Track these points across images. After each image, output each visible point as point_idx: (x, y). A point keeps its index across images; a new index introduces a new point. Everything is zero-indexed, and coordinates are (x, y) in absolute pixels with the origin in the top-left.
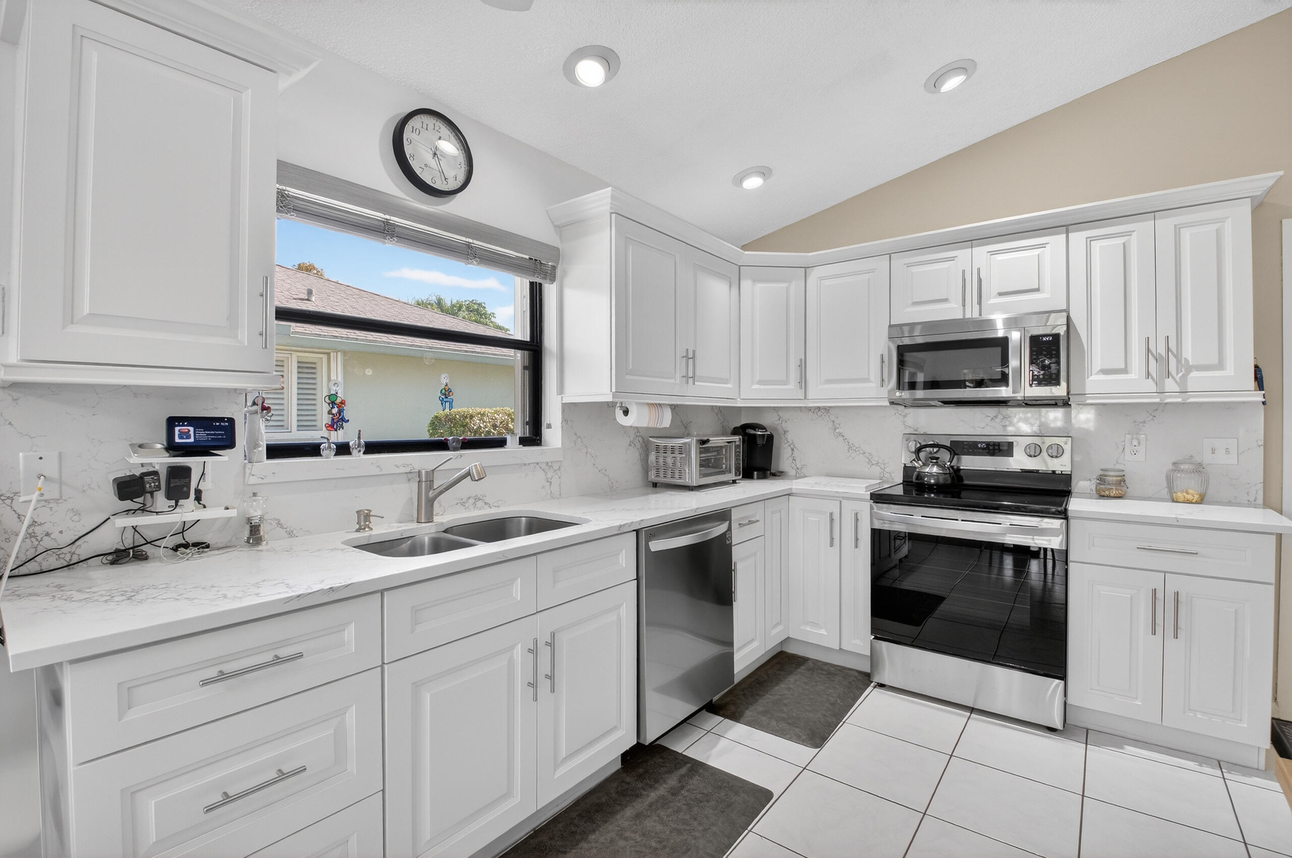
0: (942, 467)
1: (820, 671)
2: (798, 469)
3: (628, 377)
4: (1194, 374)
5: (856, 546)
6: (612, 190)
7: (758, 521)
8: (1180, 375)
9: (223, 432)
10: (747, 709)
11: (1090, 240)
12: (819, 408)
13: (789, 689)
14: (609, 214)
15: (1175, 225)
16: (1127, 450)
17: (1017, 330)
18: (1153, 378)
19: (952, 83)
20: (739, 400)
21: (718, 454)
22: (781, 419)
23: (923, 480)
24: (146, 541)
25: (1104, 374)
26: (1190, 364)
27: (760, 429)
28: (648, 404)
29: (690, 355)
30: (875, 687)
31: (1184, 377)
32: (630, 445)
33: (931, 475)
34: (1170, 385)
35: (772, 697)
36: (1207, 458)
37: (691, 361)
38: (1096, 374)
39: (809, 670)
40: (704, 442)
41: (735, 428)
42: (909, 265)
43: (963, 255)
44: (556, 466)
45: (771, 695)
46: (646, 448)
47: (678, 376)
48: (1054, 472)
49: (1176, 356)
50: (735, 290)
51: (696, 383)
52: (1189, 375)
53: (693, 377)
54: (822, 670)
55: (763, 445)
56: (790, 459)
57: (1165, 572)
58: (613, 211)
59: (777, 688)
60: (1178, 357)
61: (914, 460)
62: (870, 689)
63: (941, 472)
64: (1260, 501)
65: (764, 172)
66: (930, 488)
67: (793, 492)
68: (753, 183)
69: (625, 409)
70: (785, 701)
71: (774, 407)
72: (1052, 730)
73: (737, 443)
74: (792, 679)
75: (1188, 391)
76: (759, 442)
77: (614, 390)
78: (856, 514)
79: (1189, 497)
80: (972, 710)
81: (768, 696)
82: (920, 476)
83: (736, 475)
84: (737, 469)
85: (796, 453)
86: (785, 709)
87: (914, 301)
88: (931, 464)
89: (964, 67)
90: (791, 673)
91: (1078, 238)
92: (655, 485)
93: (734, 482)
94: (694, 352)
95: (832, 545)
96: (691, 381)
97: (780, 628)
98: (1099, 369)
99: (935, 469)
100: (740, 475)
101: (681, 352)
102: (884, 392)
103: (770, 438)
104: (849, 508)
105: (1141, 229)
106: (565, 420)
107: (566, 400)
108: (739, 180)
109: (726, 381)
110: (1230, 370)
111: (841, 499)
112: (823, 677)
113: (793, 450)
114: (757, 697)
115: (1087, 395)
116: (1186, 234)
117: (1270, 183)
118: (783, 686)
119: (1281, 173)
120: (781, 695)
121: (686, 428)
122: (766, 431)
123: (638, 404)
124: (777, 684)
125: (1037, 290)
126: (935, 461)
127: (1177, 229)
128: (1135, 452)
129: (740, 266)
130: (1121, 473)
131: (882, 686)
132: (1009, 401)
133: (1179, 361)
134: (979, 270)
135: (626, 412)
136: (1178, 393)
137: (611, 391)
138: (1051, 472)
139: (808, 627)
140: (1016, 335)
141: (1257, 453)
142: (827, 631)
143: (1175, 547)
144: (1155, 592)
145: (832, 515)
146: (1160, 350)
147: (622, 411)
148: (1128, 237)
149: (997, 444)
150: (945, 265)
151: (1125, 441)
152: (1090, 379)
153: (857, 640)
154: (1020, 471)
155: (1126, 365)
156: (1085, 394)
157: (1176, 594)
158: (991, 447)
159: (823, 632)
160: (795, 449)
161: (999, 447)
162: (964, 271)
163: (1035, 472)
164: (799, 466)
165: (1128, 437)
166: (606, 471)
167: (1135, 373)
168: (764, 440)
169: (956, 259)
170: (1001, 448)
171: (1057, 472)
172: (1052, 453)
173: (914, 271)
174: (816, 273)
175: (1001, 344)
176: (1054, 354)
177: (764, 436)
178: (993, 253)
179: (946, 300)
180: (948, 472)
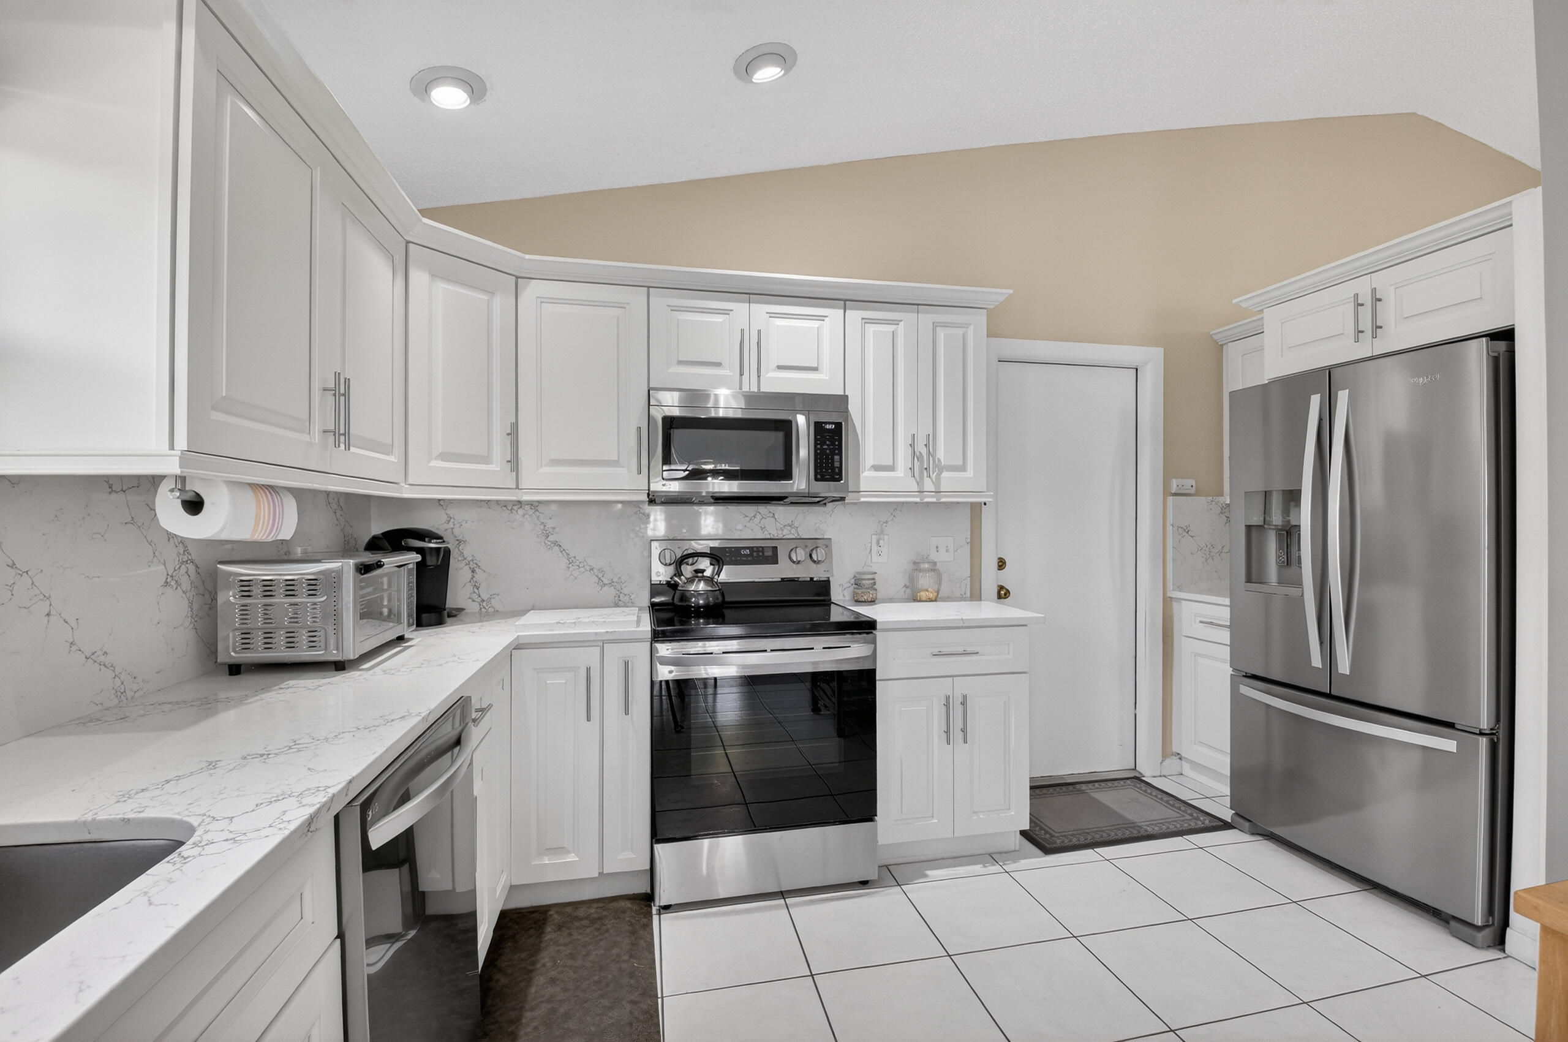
0: (710, 582)
1: (577, 924)
2: (483, 600)
3: (216, 416)
4: (945, 474)
5: (627, 713)
7: (491, 706)
8: (936, 474)
12: (533, 503)
13: (553, 981)
15: (933, 323)
16: (874, 552)
17: (803, 414)
18: (916, 477)
19: (766, 73)
20: (402, 484)
22: (452, 520)
23: (689, 601)
25: (875, 471)
26: (943, 464)
27: (432, 538)
28: (253, 486)
29: (341, 389)
30: (661, 916)
31: (939, 475)
32: (168, 583)
33: (697, 594)
34: (928, 485)
35: (537, 1013)
36: (934, 556)
37: (339, 399)
38: (869, 470)
39: (560, 928)
40: (368, 567)
42: (674, 309)
43: (740, 309)
45: (532, 1009)
47: (317, 427)
48: (812, 579)
49: (933, 456)
50: (400, 281)
51: (351, 448)
52: (941, 474)
53: (347, 436)
55: (437, 566)
56: (469, 588)
57: (953, 677)
59: (533, 990)
61: (675, 574)
62: (655, 918)
63: (710, 588)
64: (968, 595)
65: (474, 86)
67: (521, 642)
68: (449, 97)
69: (188, 497)
70: (562, 1010)
71: (439, 500)
72: (864, 883)
73: (408, 567)
74: (545, 957)
75: (942, 490)
76: (432, 561)
77: (181, 443)
78: (626, 664)
79: (928, 595)
80: (782, 894)
81: (528, 1015)
82: (685, 597)
83: (409, 625)
84: (409, 616)
85: (480, 576)
86: (572, 1025)
87: (680, 359)
88: (697, 579)
89: (783, 56)
90: (536, 950)
91: (855, 316)
92: (235, 670)
93: (401, 639)
94: (348, 382)
95: (588, 718)
96: (341, 442)
98: (872, 464)
100: (413, 625)
101: (323, 376)
102: (643, 482)
103: (447, 552)
104: (615, 656)
105: (908, 317)
108: (423, 85)
109: (387, 449)
110: (970, 473)
111: (602, 642)
112: (588, 931)
113: (473, 571)
115: (861, 493)
116: (941, 334)
117: (1002, 298)
118: (540, 980)
119: (1011, 291)
120: (549, 1001)
122: (444, 542)
123: (235, 485)
124: (529, 982)
125: (815, 369)
126: (700, 575)
127: (935, 325)
128: (880, 553)
129: (408, 242)
130: (874, 576)
131: (667, 908)
133: (934, 461)
134: (758, 332)
135: (194, 505)
136: (934, 493)
137: (172, 447)
138: (809, 579)
139: (546, 858)
140: (801, 419)
141: (967, 549)
142: (577, 855)
143: (960, 650)
144: (948, 698)
145: (588, 670)
146: (921, 448)
147: (180, 500)
148: (896, 326)
149: (761, 549)
150: (719, 319)
151: (871, 542)
152: (864, 474)
153: (629, 855)
154: (780, 580)
155: (894, 462)
156: (860, 492)
157: (965, 697)
158: (755, 554)
159: (572, 858)
160: (477, 570)
161: (763, 553)
162: (742, 331)
163: (795, 581)
164: (485, 596)
165: (874, 537)
166: (105, 653)
167: (901, 471)
168: (438, 559)
169: (731, 313)
170: (766, 554)
171: (815, 579)
172: (815, 557)
173: (679, 318)
174: (532, 291)
175: (785, 427)
176: (837, 445)
177: (439, 549)
178: (772, 315)
179: (718, 365)
180: (717, 588)
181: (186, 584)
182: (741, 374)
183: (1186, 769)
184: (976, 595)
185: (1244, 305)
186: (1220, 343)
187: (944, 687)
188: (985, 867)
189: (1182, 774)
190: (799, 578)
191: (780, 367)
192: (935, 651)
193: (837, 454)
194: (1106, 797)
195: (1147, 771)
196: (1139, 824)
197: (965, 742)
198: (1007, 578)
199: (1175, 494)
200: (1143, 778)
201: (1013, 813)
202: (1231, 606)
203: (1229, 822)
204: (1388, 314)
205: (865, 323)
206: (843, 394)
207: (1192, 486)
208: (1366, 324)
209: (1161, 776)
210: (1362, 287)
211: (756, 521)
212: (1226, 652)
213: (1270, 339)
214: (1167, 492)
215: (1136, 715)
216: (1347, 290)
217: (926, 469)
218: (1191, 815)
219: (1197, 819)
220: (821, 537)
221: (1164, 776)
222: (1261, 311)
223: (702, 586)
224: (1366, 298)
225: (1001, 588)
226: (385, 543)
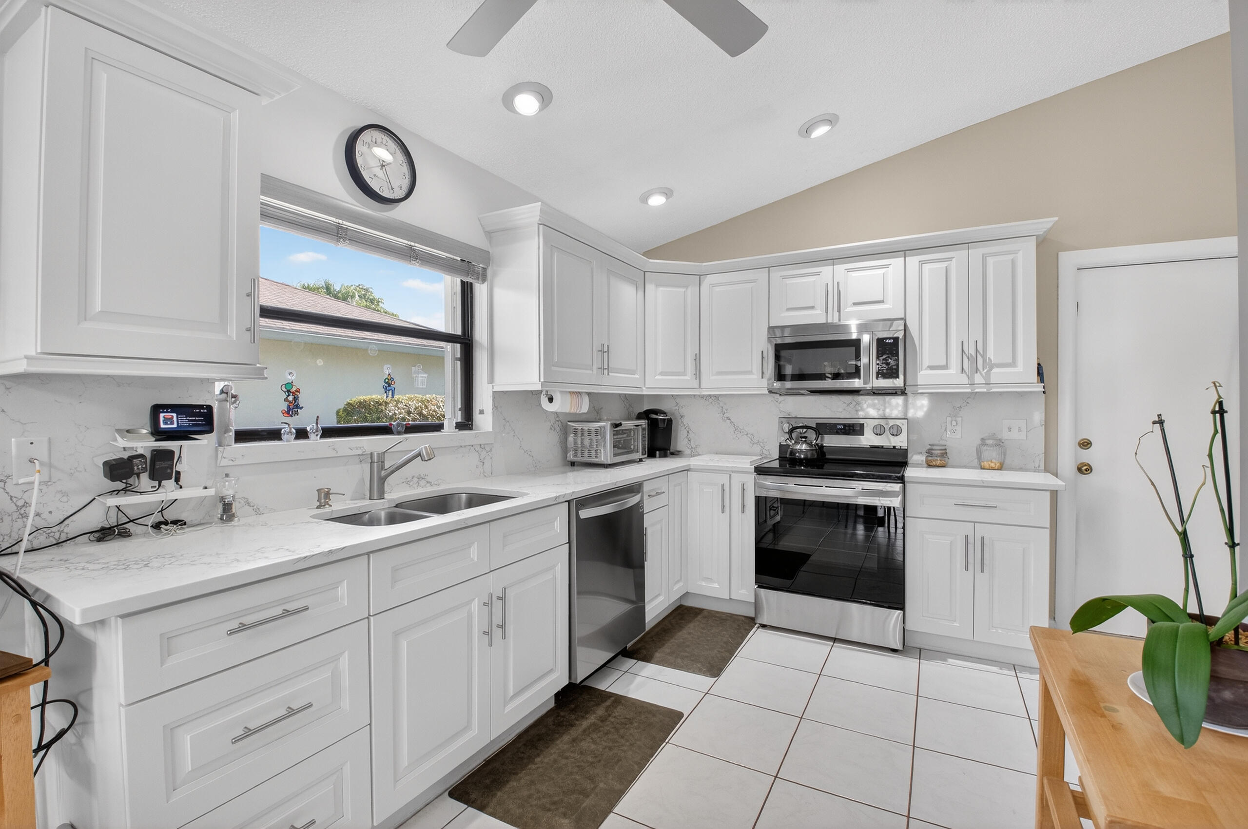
0: (810, 444)
1: (715, 619)
2: (692, 448)
3: (554, 368)
4: (995, 370)
5: (743, 512)
6: (541, 205)
7: (664, 492)
8: (985, 371)
9: (203, 418)
10: (657, 651)
11: (922, 263)
12: (710, 396)
13: (689, 633)
14: (537, 225)
15: (983, 254)
16: (948, 430)
17: (868, 334)
18: (966, 373)
19: (821, 131)
20: (644, 388)
21: (627, 436)
22: (678, 405)
23: (795, 455)
24: (129, 519)
25: (931, 370)
26: (993, 362)
27: (662, 414)
28: (570, 392)
29: (605, 349)
30: (758, 628)
31: (988, 372)
32: (551, 429)
33: (801, 451)
34: (978, 379)
35: (676, 641)
36: (1005, 435)
37: (605, 354)
38: (926, 369)
39: (704, 618)
40: (617, 425)
41: (639, 413)
42: (784, 277)
43: (826, 271)
44: (488, 449)
45: (675, 639)
46: (565, 431)
47: (595, 367)
48: (894, 447)
49: (983, 356)
50: (641, 293)
51: (610, 374)
52: (992, 370)
53: (608, 369)
54: (716, 617)
55: (664, 428)
56: (686, 441)
57: (974, 522)
58: (540, 222)
60: (984, 356)
61: (788, 439)
62: (754, 629)
63: (808, 448)
64: (1042, 467)
65: (668, 193)
66: (800, 462)
67: (691, 468)
68: (657, 201)
69: (549, 396)
70: (687, 643)
72: (894, 651)
73: (644, 426)
74: (691, 625)
75: (991, 383)
76: (661, 425)
77: (542, 380)
78: (743, 485)
79: (993, 465)
80: (835, 640)
81: (673, 640)
82: (793, 453)
83: (643, 454)
84: (644, 449)
85: (691, 435)
86: (688, 649)
87: (788, 307)
88: (801, 442)
89: (831, 120)
90: (690, 622)
91: (913, 261)
92: (573, 464)
93: (641, 460)
94: (608, 346)
95: (723, 511)
96: (606, 371)
97: (681, 584)
98: (927, 365)
100: (645, 454)
101: (597, 347)
102: (764, 383)
103: (670, 421)
104: (737, 480)
105: (958, 256)
106: (495, 407)
107: (496, 389)
108: (644, 199)
109: (633, 372)
110: (1020, 368)
111: (731, 472)
112: (716, 622)
113: (688, 432)
114: (664, 642)
116: (990, 261)
117: (1049, 225)
118: (684, 631)
119: (1056, 219)
120: (684, 639)
121: (598, 413)
122: (667, 416)
123: (562, 392)
125: (882, 302)
126: (804, 439)
127: (984, 257)
128: (954, 430)
129: (645, 272)
130: (943, 448)
131: (763, 626)
132: (861, 390)
133: (984, 361)
134: (838, 283)
135: (551, 400)
136: (984, 385)
137: (540, 381)
138: (892, 447)
139: (703, 582)
140: (866, 338)
141: (1041, 430)
142: (719, 585)
143: (982, 503)
144: (967, 538)
145: (723, 486)
146: (970, 350)
147: (547, 398)
148: (949, 262)
149: (853, 425)
150: (812, 279)
151: (945, 422)
152: (921, 373)
153: (744, 590)
154: (869, 446)
155: (947, 363)
156: (918, 385)
157: (983, 539)
158: (847, 428)
159: (716, 585)
160: (690, 432)
161: (853, 428)
162: (827, 284)
163: (880, 447)
164: (694, 446)
165: (949, 419)
166: (531, 451)
167: (953, 369)
168: (664, 424)
169: (820, 273)
170: (855, 428)
171: (896, 447)
172: (892, 432)
173: (788, 282)
174: (708, 280)
175: (854, 344)
176: (894, 354)
177: (664, 419)
178: (848, 270)
179: (812, 308)
180: (815, 449)
181: (558, 429)
182: (827, 312)
187: (965, 529)
190: (883, 446)
191: (855, 304)
192: (957, 501)
197: (982, 571)
198: (1091, 456)
206: (903, 316)
211: (852, 406)
217: (976, 366)
223: (804, 447)
225: (1082, 464)
226: (644, 416)
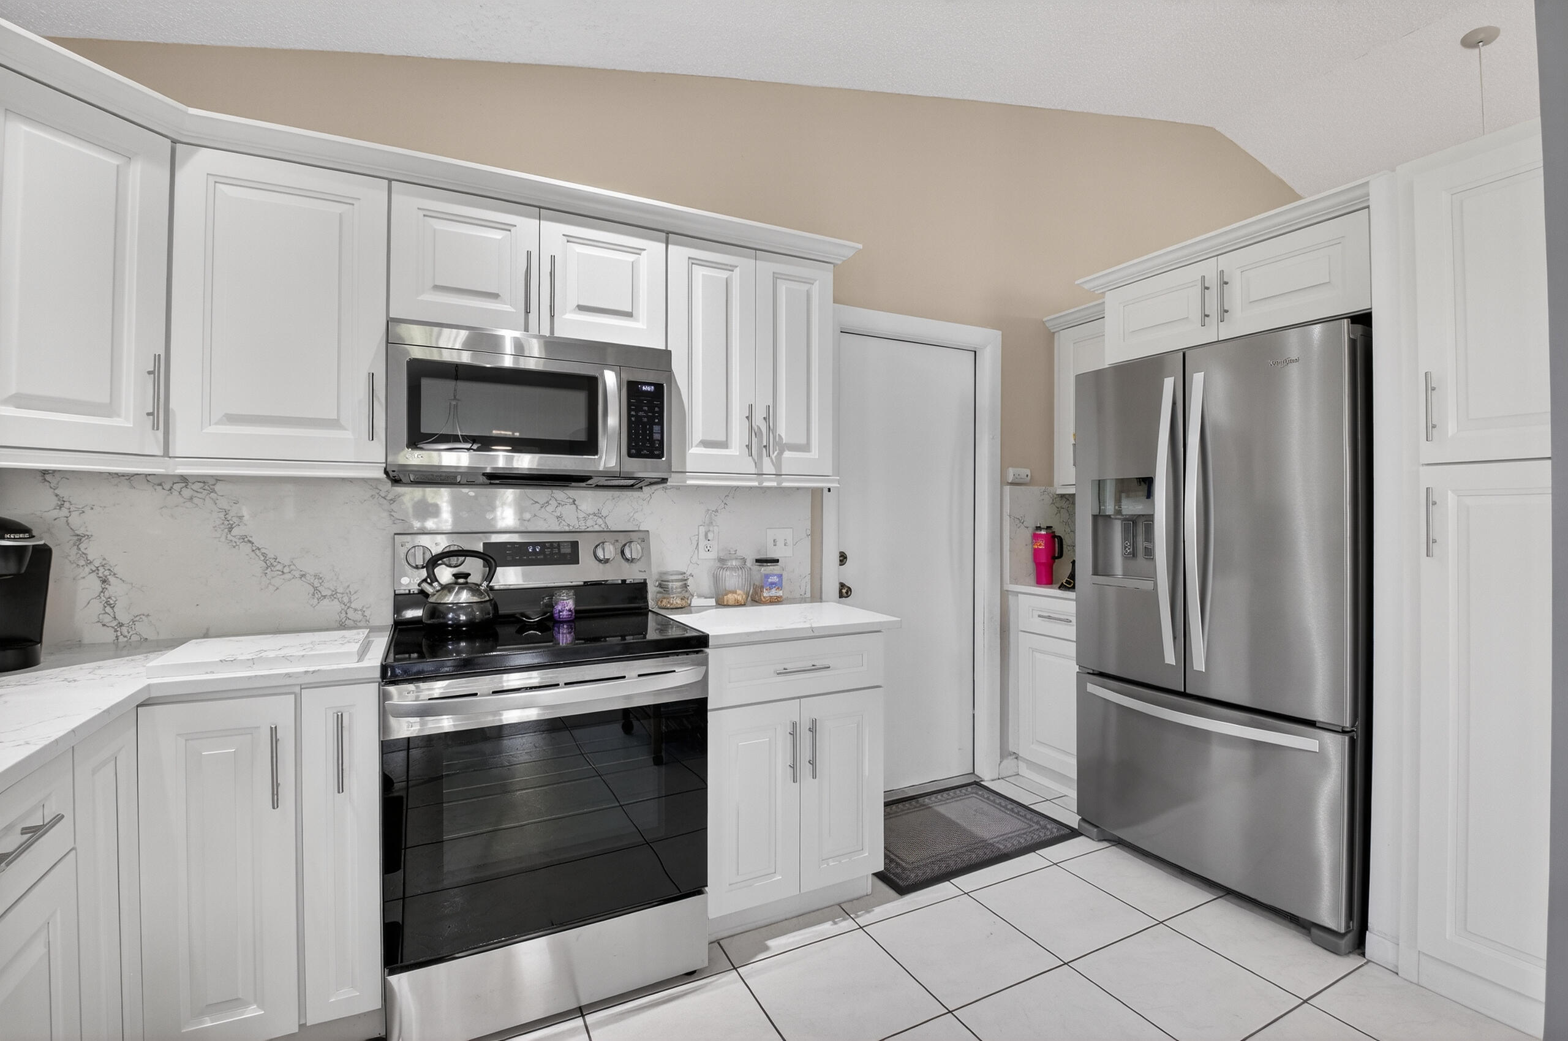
0: (474, 589)
2: (121, 625)
4: (787, 454)
5: (341, 789)
8: (776, 453)
11: (693, 260)
15: (774, 273)
16: (701, 546)
17: (612, 371)
18: (754, 457)
22: (67, 505)
23: (445, 616)
25: (705, 447)
26: (784, 442)
31: (780, 455)
33: (458, 607)
34: (768, 467)
36: (770, 552)
38: (696, 446)
43: (526, 225)
52: (783, 454)
56: (97, 606)
57: (801, 699)
61: (425, 580)
63: (476, 600)
64: (808, 595)
67: (150, 695)
71: (43, 472)
72: (693, 976)
75: (783, 473)
78: (340, 719)
82: (438, 611)
87: (437, 283)
88: (457, 587)
91: (679, 253)
95: (275, 805)
98: (701, 439)
99: (465, 597)
102: (376, 452)
104: (320, 708)
105: (744, 264)
110: (814, 453)
111: (298, 688)
113: (104, 581)
115: (688, 474)
116: (783, 287)
117: (851, 253)
119: (860, 246)
125: (629, 315)
126: (462, 581)
127: (776, 277)
128: (709, 548)
133: (774, 438)
134: (552, 261)
139: (208, 1018)
140: (610, 378)
141: (807, 543)
142: (261, 1007)
143: (808, 664)
144: (794, 725)
145: (274, 731)
146: (759, 421)
148: (730, 273)
149: (556, 545)
150: (497, 235)
151: (698, 535)
152: (690, 452)
153: (346, 993)
154: (582, 583)
155: (727, 438)
156: (686, 473)
157: (814, 722)
158: (548, 551)
159: (252, 1012)
160: (111, 579)
161: (559, 549)
162: (529, 254)
163: (602, 584)
164: (124, 617)
165: (702, 530)
167: (736, 448)
169: (513, 229)
170: (563, 551)
171: (628, 582)
172: (628, 555)
173: (436, 227)
174: (201, 164)
175: (590, 385)
176: (657, 413)
178: (570, 239)
179: (495, 296)
180: (487, 598)
182: (527, 312)
183: (1024, 770)
184: (816, 596)
185: (1086, 286)
186: (1052, 331)
187: (790, 712)
188: (835, 923)
189: (1018, 774)
190: (607, 581)
192: (780, 668)
193: (656, 424)
194: (950, 809)
195: (986, 773)
196: (991, 841)
197: (814, 777)
198: (850, 574)
199: (1012, 484)
200: (982, 783)
201: (867, 854)
202: (1076, 600)
203: (1076, 829)
204: (1236, 297)
205: (693, 264)
206: (664, 348)
207: (1027, 476)
208: (1213, 308)
209: (999, 779)
210: (1209, 269)
211: (550, 509)
212: (1071, 650)
213: (1112, 323)
214: (1004, 482)
215: (974, 715)
216: (1194, 273)
217: (765, 447)
218: (1037, 823)
219: (1045, 827)
220: (637, 529)
221: (1002, 778)
222: (1104, 293)
224: (1213, 281)
225: (842, 585)
